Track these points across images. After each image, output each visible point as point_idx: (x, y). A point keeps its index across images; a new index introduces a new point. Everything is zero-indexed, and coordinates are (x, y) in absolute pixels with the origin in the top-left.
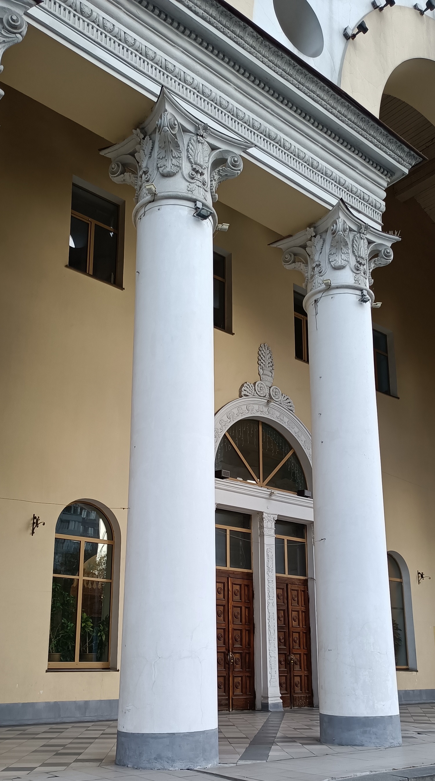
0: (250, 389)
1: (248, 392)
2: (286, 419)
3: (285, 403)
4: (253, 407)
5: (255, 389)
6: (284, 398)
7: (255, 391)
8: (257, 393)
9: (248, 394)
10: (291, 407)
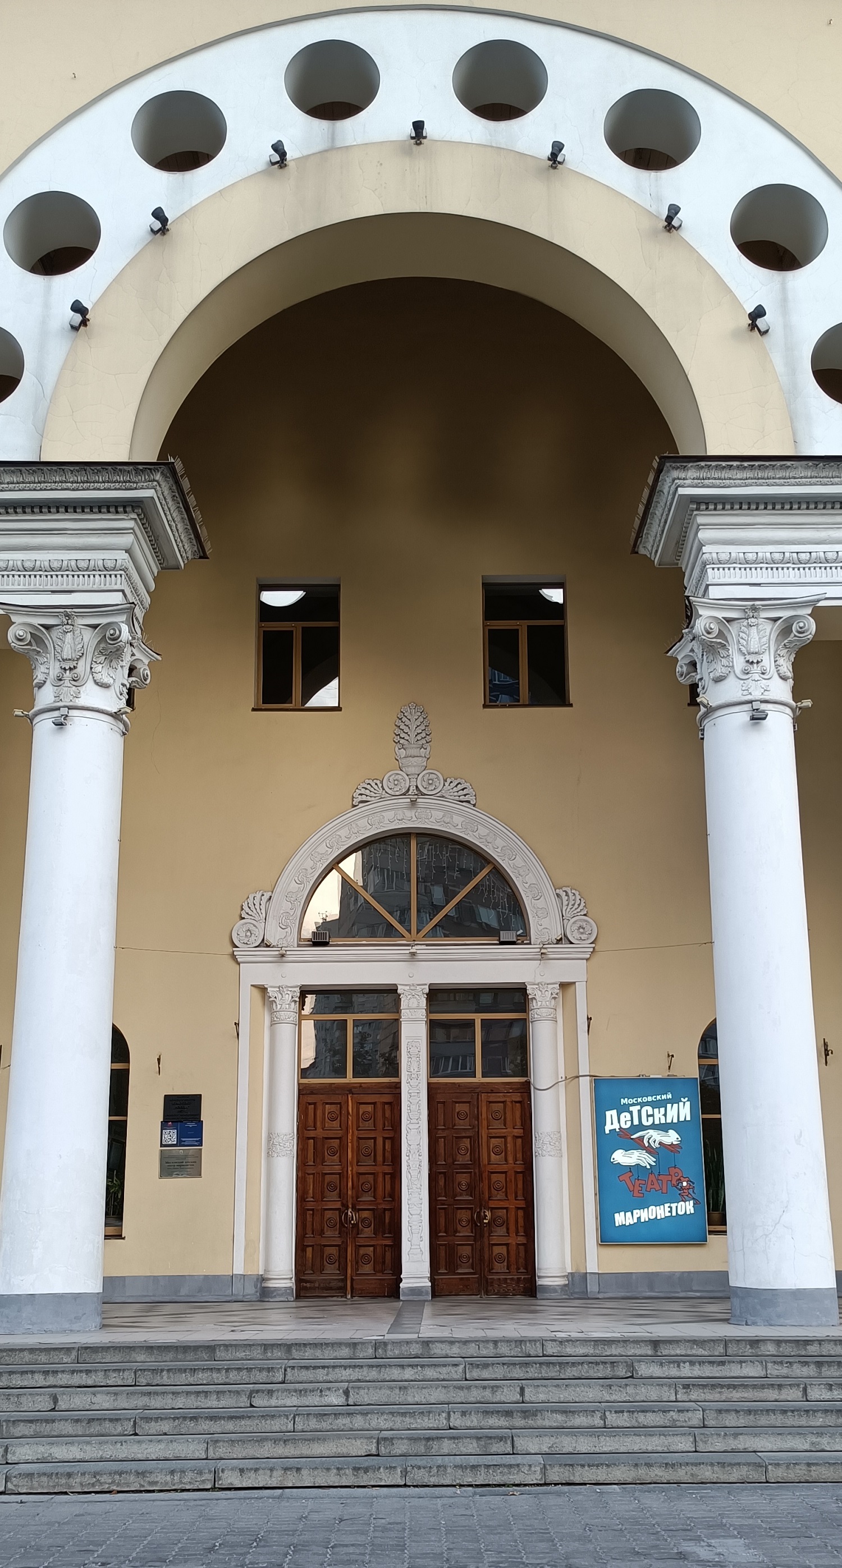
0: (372, 790)
1: (367, 796)
2: (457, 820)
3: (451, 794)
4: (381, 817)
5: (382, 786)
6: (449, 785)
7: (383, 789)
8: (386, 792)
9: (369, 799)
10: (467, 796)
